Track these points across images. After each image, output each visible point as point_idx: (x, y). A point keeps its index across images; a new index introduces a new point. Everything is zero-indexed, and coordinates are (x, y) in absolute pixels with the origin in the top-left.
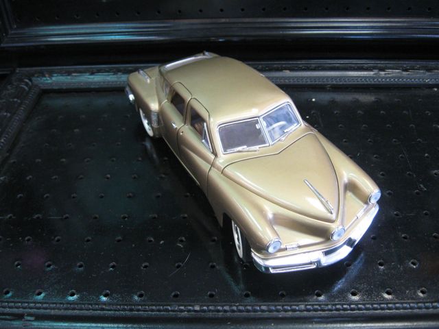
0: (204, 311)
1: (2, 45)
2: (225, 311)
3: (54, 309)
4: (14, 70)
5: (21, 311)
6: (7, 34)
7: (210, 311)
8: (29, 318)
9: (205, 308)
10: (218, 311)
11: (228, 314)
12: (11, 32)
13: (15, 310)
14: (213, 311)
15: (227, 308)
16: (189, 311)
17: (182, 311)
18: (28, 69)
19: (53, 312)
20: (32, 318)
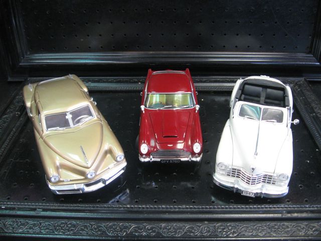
0: (132, 208)
1: (20, 64)
2: (143, 208)
3: (52, 206)
4: (27, 79)
5: (34, 207)
6: (24, 58)
7: (135, 208)
8: (39, 210)
9: (133, 206)
10: (140, 208)
11: (145, 209)
12: (25, 56)
13: (32, 207)
14: (136, 208)
15: (144, 206)
16: (124, 208)
17: (120, 208)
18: (35, 78)
19: (52, 208)
20: (41, 210)
